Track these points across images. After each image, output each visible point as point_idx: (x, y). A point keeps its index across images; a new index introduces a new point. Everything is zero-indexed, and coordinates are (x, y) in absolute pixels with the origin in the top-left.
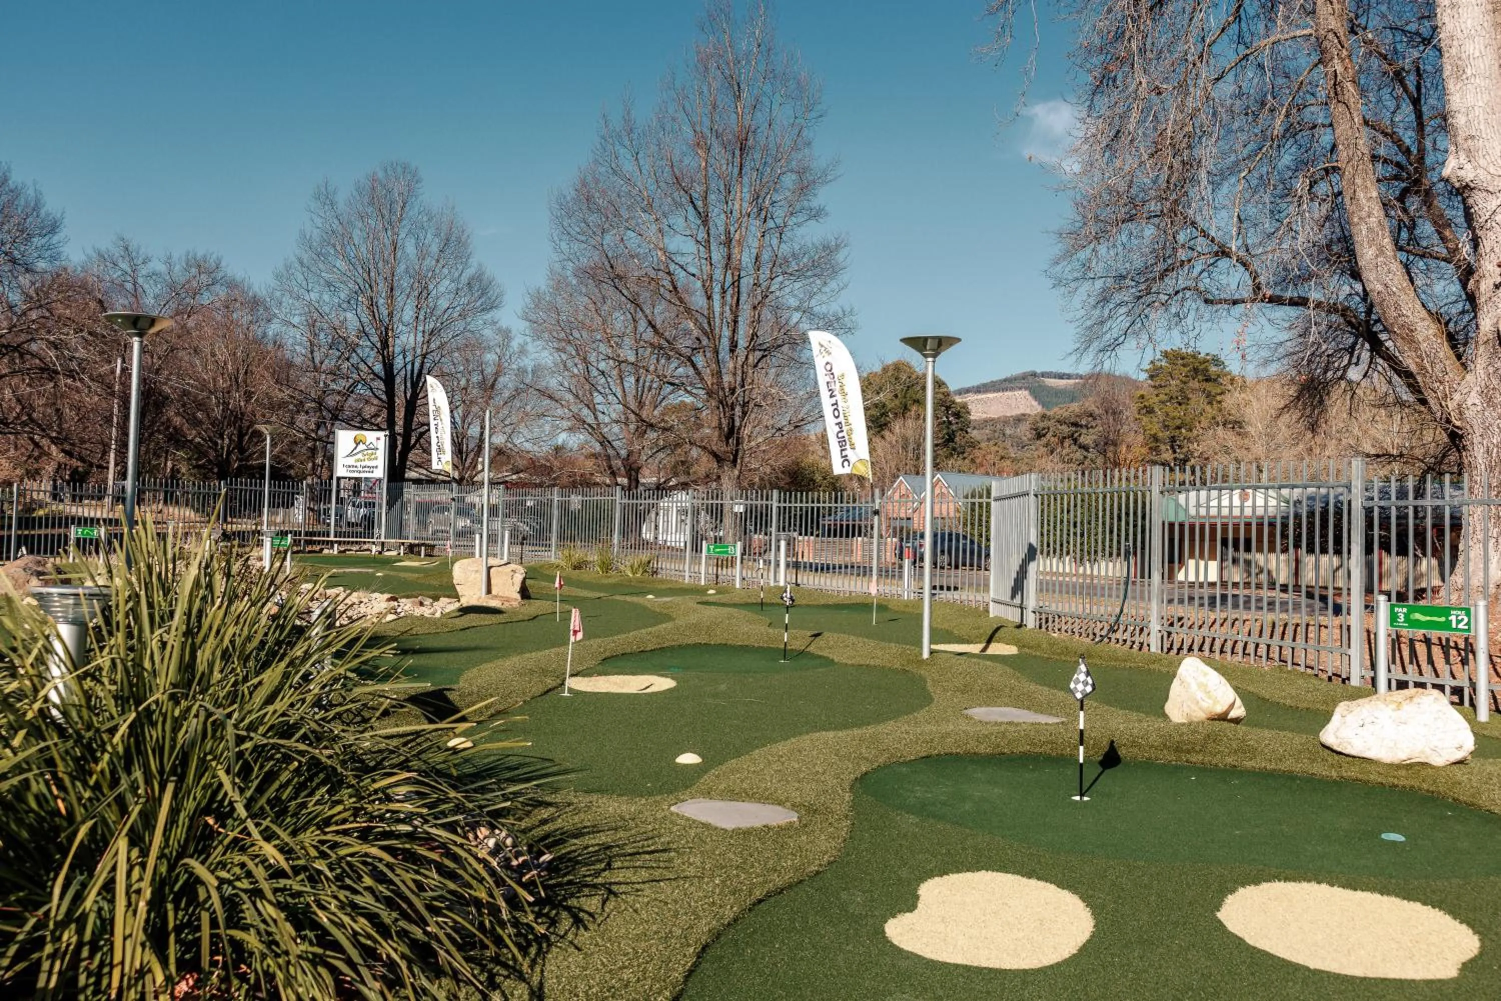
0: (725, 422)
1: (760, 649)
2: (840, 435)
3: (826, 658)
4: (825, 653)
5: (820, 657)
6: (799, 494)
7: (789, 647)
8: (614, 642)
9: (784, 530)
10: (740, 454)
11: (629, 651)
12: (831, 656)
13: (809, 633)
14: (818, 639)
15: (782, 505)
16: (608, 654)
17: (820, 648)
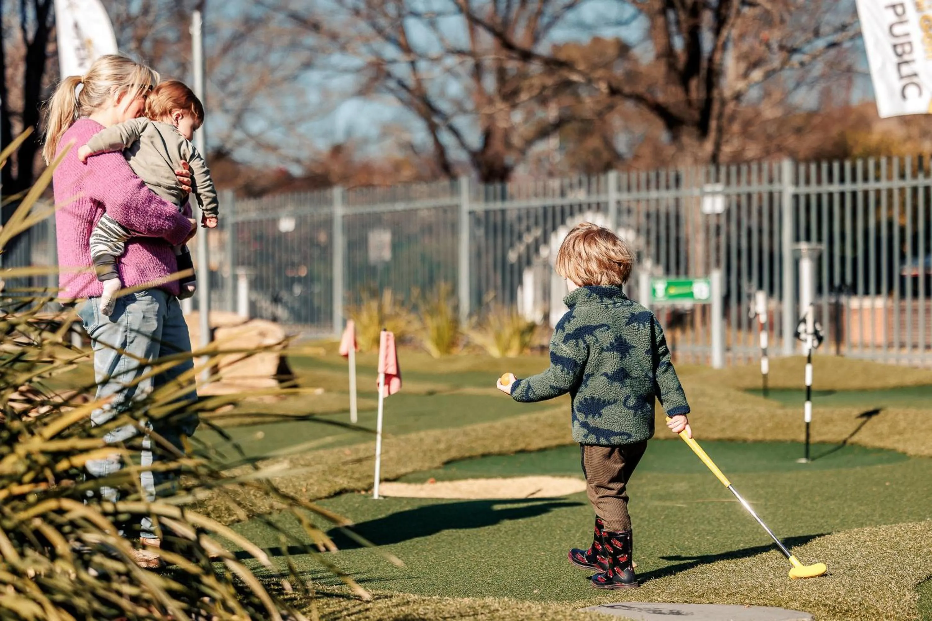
0: (679, 43)
1: (757, 442)
2: (898, 30)
3: (892, 451)
4: (888, 444)
5: (880, 450)
6: (836, 166)
7: (815, 438)
8: (466, 434)
9: (808, 239)
10: (716, 108)
11: (496, 448)
12: (900, 447)
13: (857, 412)
14: (875, 418)
15: (803, 190)
16: (454, 454)
17: (880, 436)
